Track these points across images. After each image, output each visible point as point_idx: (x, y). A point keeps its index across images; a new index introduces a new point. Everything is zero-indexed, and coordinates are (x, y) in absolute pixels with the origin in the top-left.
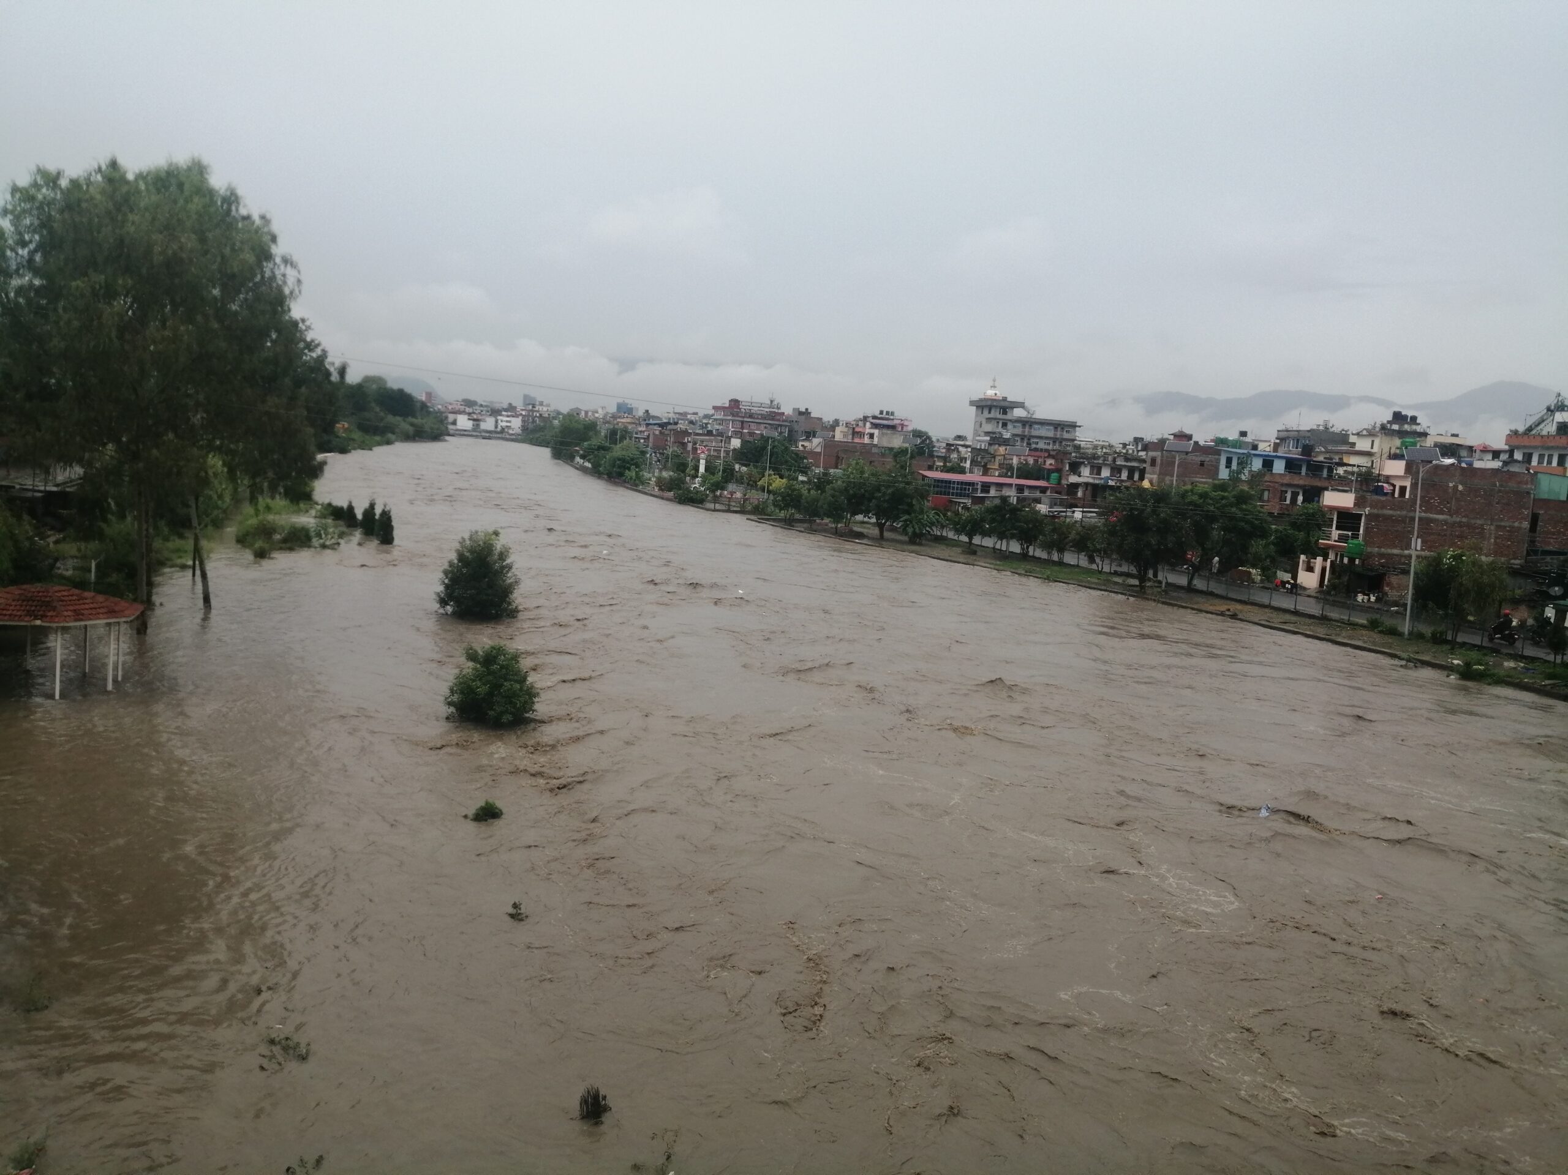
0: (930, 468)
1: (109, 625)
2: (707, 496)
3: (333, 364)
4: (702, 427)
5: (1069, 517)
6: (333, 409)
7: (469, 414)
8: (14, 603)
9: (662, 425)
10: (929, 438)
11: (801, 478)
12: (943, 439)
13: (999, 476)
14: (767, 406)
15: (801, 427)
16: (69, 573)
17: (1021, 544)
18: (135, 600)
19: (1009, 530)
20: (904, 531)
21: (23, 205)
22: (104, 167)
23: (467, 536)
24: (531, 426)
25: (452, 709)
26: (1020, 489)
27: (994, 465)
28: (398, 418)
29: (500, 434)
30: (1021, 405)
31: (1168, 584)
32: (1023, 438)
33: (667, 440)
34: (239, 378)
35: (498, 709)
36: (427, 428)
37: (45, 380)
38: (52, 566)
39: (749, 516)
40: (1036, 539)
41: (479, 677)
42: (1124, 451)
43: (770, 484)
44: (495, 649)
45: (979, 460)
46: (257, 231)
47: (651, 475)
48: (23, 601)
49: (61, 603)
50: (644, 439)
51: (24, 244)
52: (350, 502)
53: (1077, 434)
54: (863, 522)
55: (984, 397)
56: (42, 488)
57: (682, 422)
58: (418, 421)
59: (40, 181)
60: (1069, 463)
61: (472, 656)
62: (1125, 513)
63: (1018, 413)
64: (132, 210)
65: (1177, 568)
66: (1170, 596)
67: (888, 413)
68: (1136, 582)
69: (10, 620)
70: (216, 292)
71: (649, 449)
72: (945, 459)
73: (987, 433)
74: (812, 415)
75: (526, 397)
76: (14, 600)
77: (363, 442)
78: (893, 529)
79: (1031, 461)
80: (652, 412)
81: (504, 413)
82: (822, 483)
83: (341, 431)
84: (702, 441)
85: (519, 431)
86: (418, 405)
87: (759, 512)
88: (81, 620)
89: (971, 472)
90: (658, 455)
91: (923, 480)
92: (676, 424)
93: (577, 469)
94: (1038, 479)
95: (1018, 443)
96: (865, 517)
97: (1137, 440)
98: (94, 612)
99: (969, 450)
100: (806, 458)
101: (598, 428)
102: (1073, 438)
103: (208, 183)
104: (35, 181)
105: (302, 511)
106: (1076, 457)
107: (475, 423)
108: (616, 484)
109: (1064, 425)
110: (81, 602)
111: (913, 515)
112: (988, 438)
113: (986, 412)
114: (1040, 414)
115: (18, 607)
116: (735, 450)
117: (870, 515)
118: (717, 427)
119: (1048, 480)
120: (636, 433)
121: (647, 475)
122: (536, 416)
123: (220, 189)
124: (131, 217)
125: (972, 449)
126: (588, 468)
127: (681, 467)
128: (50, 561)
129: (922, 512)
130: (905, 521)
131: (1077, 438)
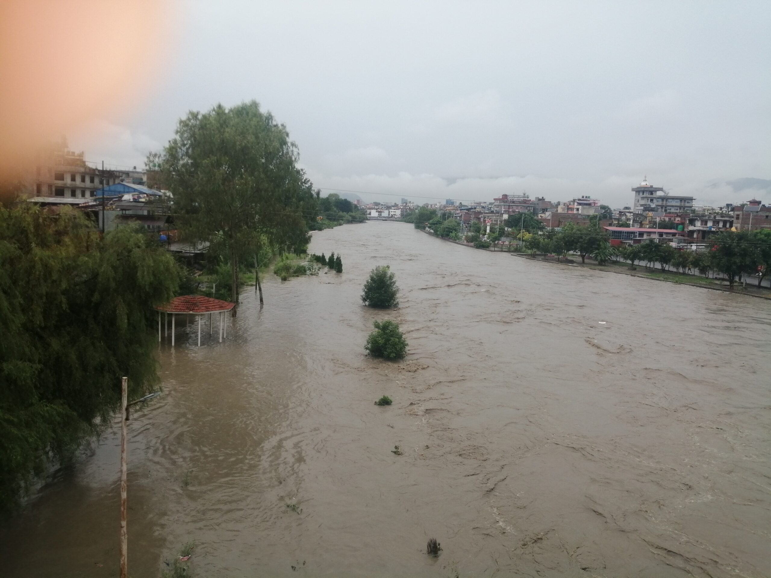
0: (610, 225)
1: (220, 313)
2: (491, 244)
3: (314, 190)
4: (488, 209)
5: (689, 249)
6: (314, 211)
7: (377, 209)
8: (182, 304)
9: (469, 210)
10: (609, 209)
11: (540, 233)
12: (617, 209)
13: (648, 228)
14: (522, 197)
15: (541, 206)
16: (204, 289)
17: (662, 264)
18: (231, 301)
19: (654, 257)
20: (596, 259)
21: (184, 128)
22: (216, 108)
23: (375, 269)
24: (405, 213)
25: (368, 351)
26: (661, 234)
27: (646, 222)
28: (345, 213)
29: (391, 218)
30: (661, 189)
31: (746, 284)
32: (662, 207)
33: (470, 217)
34: (273, 199)
35: (389, 351)
36: (357, 216)
37: (194, 204)
38: (198, 286)
39: (512, 254)
40: (670, 261)
41: (379, 335)
42: (721, 212)
43: (523, 237)
44: (387, 323)
45: (638, 219)
46: (280, 131)
47: (463, 235)
48: (185, 303)
49: (200, 303)
50: (459, 217)
51: (184, 145)
52: (323, 254)
53: (693, 203)
54: (573, 255)
55: (639, 186)
56: (193, 252)
57: (478, 207)
58: (353, 214)
59: (191, 117)
60: (689, 220)
61: (377, 326)
62: (721, 246)
63: (659, 194)
64: (227, 126)
65: (751, 275)
66: (747, 289)
67: (586, 197)
68: (728, 283)
69: (180, 312)
70: (263, 161)
71: (462, 222)
72: (618, 220)
73: (642, 205)
74: (546, 200)
75: (402, 199)
76: (181, 303)
77: (329, 225)
78: (590, 258)
79: (667, 219)
80: (464, 203)
81: (392, 208)
82: (550, 236)
83: (320, 220)
84: (488, 217)
85: (400, 216)
86: (353, 206)
87: (517, 251)
88: (209, 311)
89: (633, 226)
90: (466, 224)
91: (606, 231)
92: (475, 208)
93: (427, 233)
94: (671, 229)
95: (660, 210)
96: (574, 252)
97: (728, 205)
98: (213, 307)
99: (632, 214)
100: (542, 223)
101: (437, 213)
102: (691, 205)
103: (259, 111)
104: (189, 117)
105: (302, 258)
106: (692, 216)
107: (379, 213)
108: (445, 239)
109: (686, 199)
110: (208, 303)
111: (601, 250)
112: (643, 208)
113: (641, 194)
114: (672, 194)
115: (183, 306)
116: (505, 220)
117: (577, 251)
118: (496, 209)
119: (677, 229)
120: (456, 214)
121: (460, 235)
122: (407, 208)
123: (265, 113)
124: (227, 130)
125: (634, 214)
126: (432, 233)
127: (478, 230)
128: (197, 284)
129: (605, 248)
130: (596, 253)
131: (694, 206)
